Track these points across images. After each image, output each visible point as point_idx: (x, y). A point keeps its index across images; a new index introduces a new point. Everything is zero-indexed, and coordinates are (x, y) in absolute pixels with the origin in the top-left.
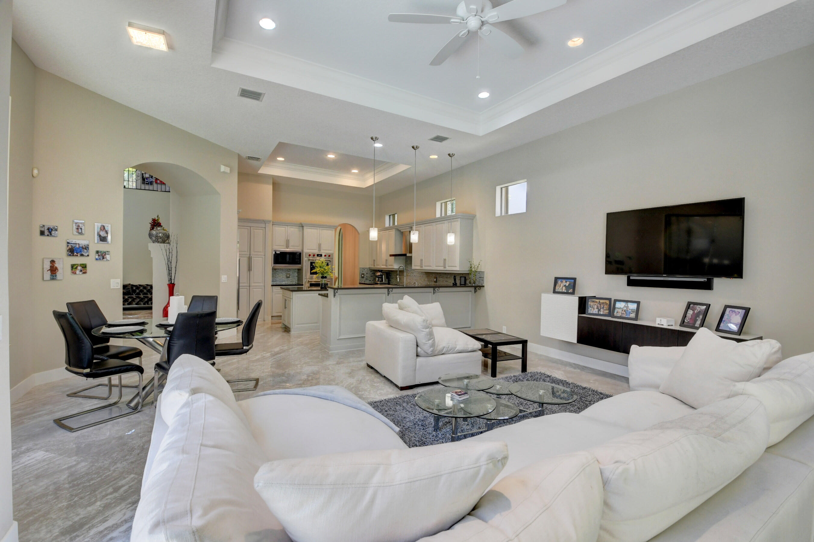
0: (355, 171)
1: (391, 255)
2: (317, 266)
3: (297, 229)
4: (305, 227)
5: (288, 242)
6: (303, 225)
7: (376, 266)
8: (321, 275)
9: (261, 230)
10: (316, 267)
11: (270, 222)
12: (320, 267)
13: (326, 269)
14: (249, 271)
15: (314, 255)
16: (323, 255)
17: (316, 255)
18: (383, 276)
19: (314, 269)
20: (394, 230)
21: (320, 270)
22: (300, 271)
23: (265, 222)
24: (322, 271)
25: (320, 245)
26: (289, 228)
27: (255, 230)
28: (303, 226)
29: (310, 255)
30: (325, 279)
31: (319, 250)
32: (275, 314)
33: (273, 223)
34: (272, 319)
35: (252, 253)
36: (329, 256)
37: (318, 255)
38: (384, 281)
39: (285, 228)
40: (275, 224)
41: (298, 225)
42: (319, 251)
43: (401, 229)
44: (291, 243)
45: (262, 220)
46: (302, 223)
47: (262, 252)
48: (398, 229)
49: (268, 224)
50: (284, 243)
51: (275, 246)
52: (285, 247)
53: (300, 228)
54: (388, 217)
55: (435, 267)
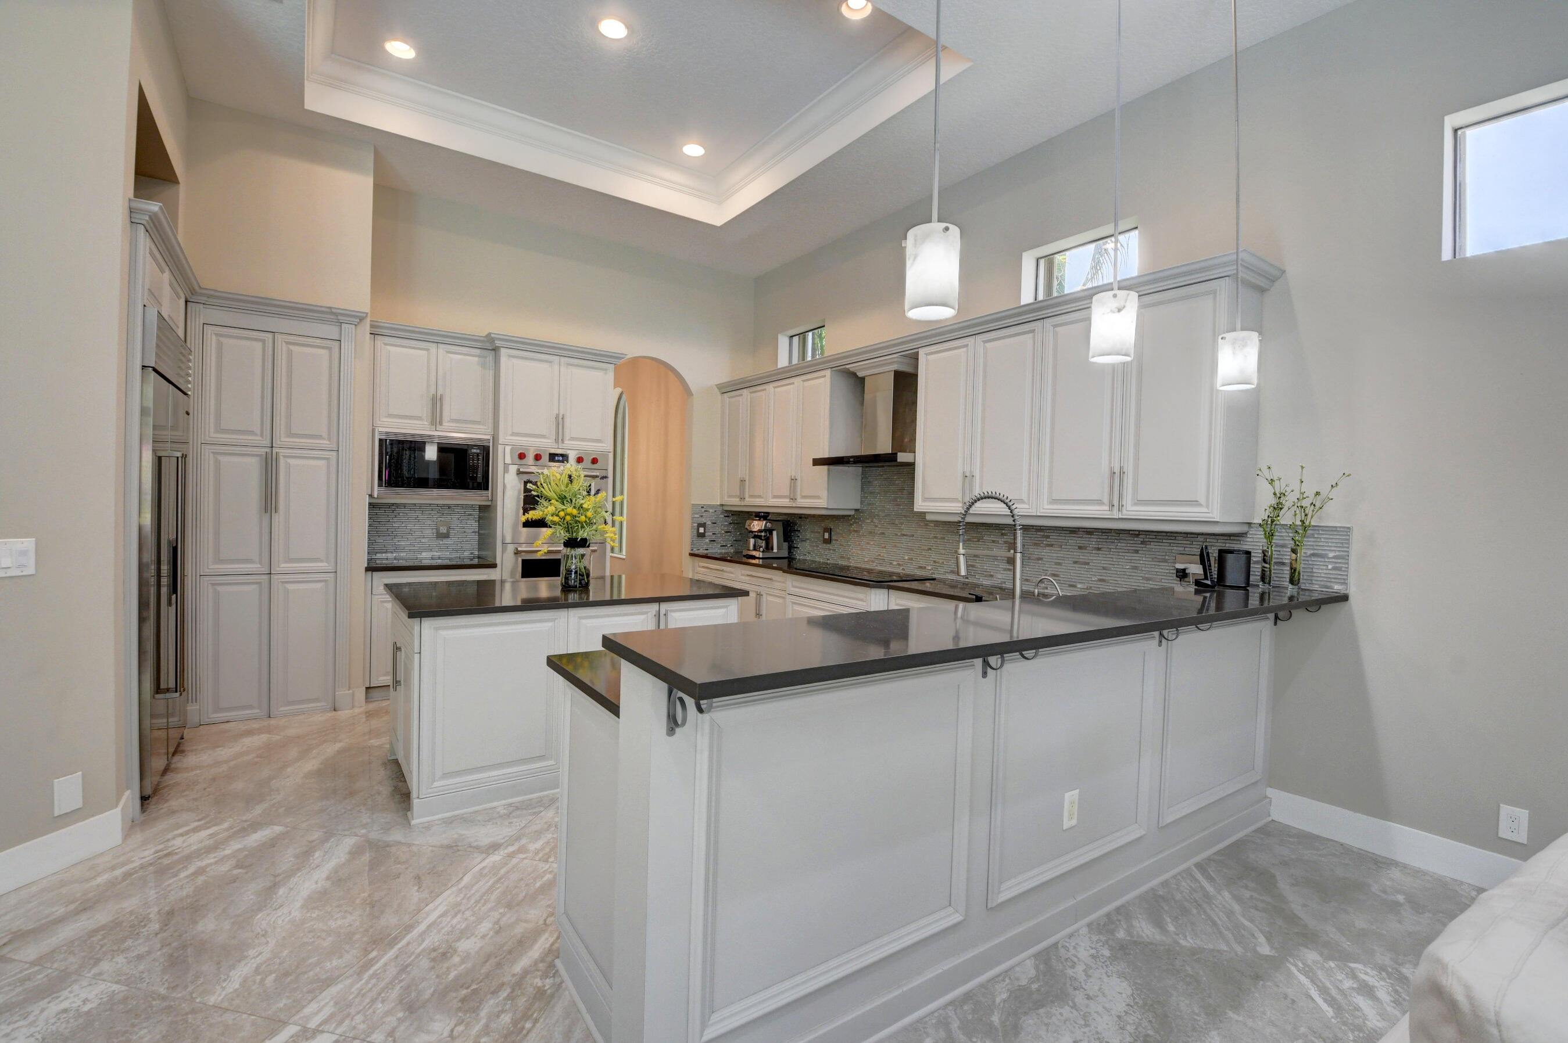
0: (693, 150)
1: (817, 462)
2: (547, 492)
3: (476, 359)
4: (503, 351)
5: (436, 403)
6: (498, 343)
7: (748, 501)
8: (564, 535)
9: (323, 348)
10: (542, 501)
11: (361, 319)
12: (562, 499)
13: (588, 510)
14: (266, 512)
15: (538, 457)
16: (572, 456)
17: (545, 458)
18: (775, 533)
19: (534, 509)
20: (828, 373)
21: (562, 514)
22: (486, 513)
23: (336, 317)
24: (568, 518)
25: (559, 422)
26: (441, 351)
27: (295, 349)
28: (495, 350)
29: (522, 456)
30: (581, 551)
31: (559, 438)
32: (381, 678)
33: (372, 326)
34: (366, 698)
35: (282, 438)
36: (594, 461)
37: (553, 457)
38: (775, 550)
39: (427, 350)
40: (384, 332)
41: (479, 345)
42: (557, 441)
43: (857, 368)
44: (450, 411)
45: (327, 310)
46: (493, 335)
47: (324, 439)
48: (847, 367)
49: (350, 329)
50: (422, 409)
51: (386, 417)
52: (426, 423)
53: (486, 357)
54: (786, 340)
55: (1045, 503)
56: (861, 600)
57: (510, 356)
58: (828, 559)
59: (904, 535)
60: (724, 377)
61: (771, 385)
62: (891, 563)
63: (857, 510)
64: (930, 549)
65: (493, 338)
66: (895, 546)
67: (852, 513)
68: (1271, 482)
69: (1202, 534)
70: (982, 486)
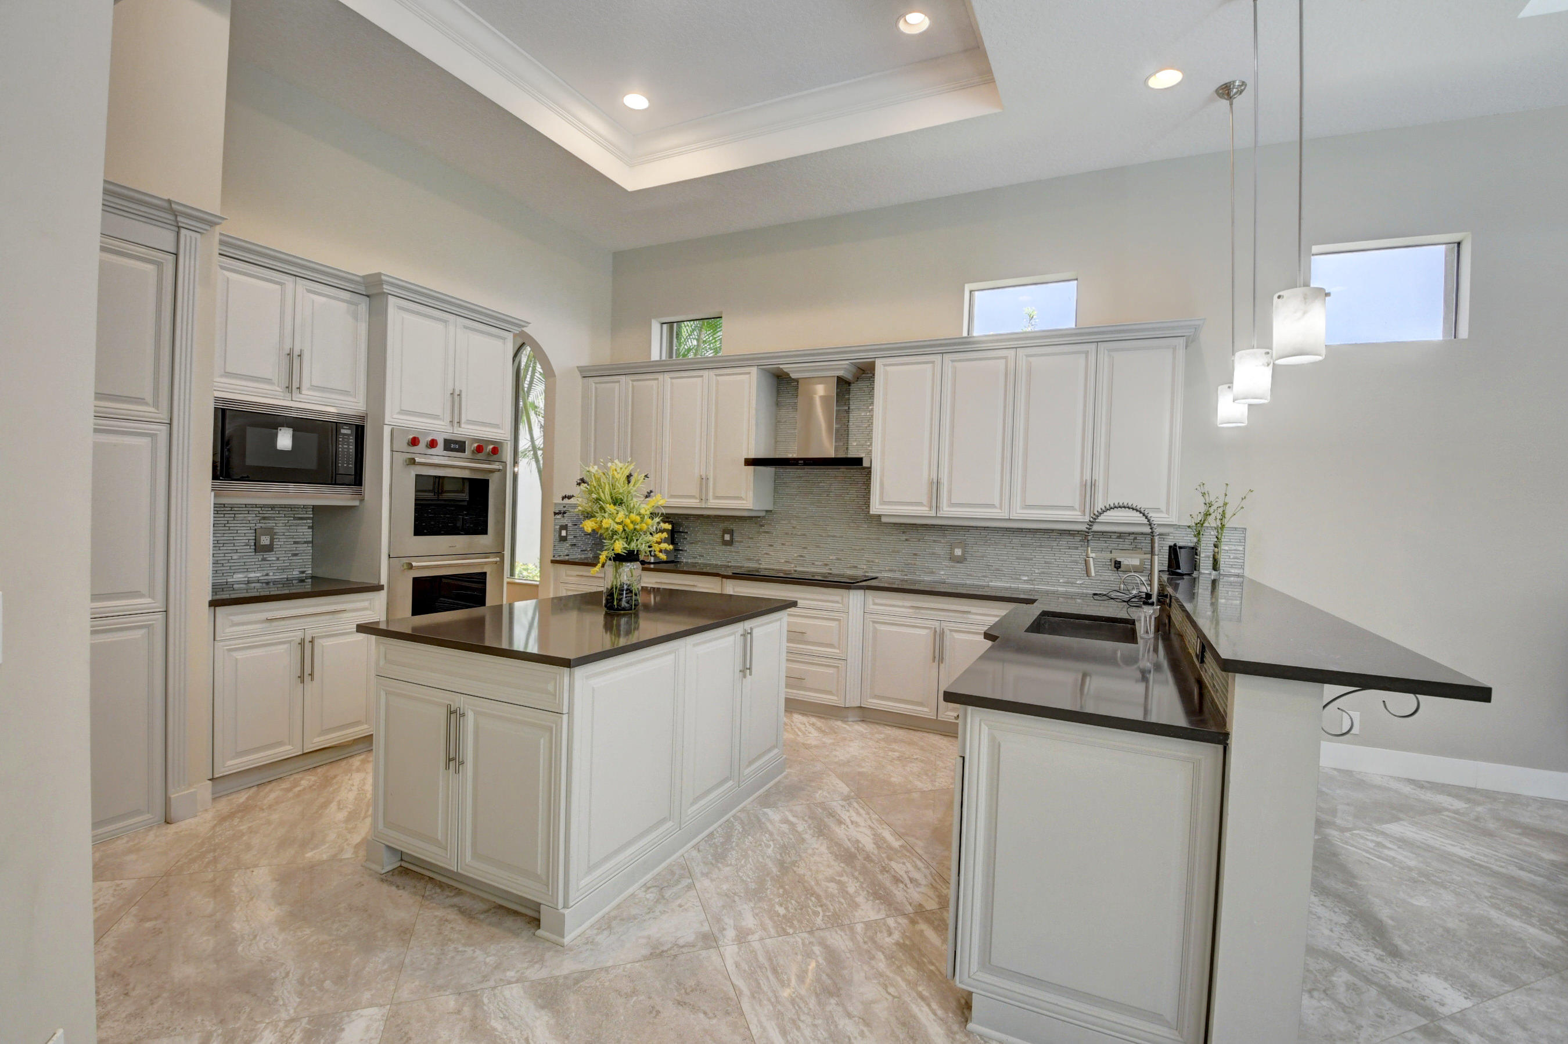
0: (636, 101)
1: (750, 462)
3: (345, 305)
4: (391, 300)
5: (293, 362)
6: (386, 288)
9: (153, 262)
11: (212, 227)
15: (431, 444)
16: (471, 445)
17: (441, 445)
20: (754, 370)
23: (174, 216)
25: (456, 398)
26: (304, 289)
28: (380, 298)
29: (413, 442)
31: (456, 420)
32: (229, 763)
33: (222, 243)
36: (495, 451)
37: (449, 445)
39: (282, 284)
41: (353, 287)
42: (453, 423)
43: (791, 370)
44: (312, 373)
45: (166, 205)
46: (383, 277)
47: (147, 404)
48: (781, 366)
49: (193, 239)
50: (271, 367)
51: (222, 376)
52: (278, 389)
53: (357, 305)
54: (659, 326)
55: (1018, 508)
56: (837, 602)
57: (401, 308)
58: (729, 562)
59: (829, 536)
60: (585, 361)
61: (667, 376)
62: (813, 564)
63: (767, 511)
64: (863, 549)
65: (381, 280)
66: (818, 547)
67: (763, 514)
68: (1203, 494)
69: (1133, 533)
70: (950, 492)
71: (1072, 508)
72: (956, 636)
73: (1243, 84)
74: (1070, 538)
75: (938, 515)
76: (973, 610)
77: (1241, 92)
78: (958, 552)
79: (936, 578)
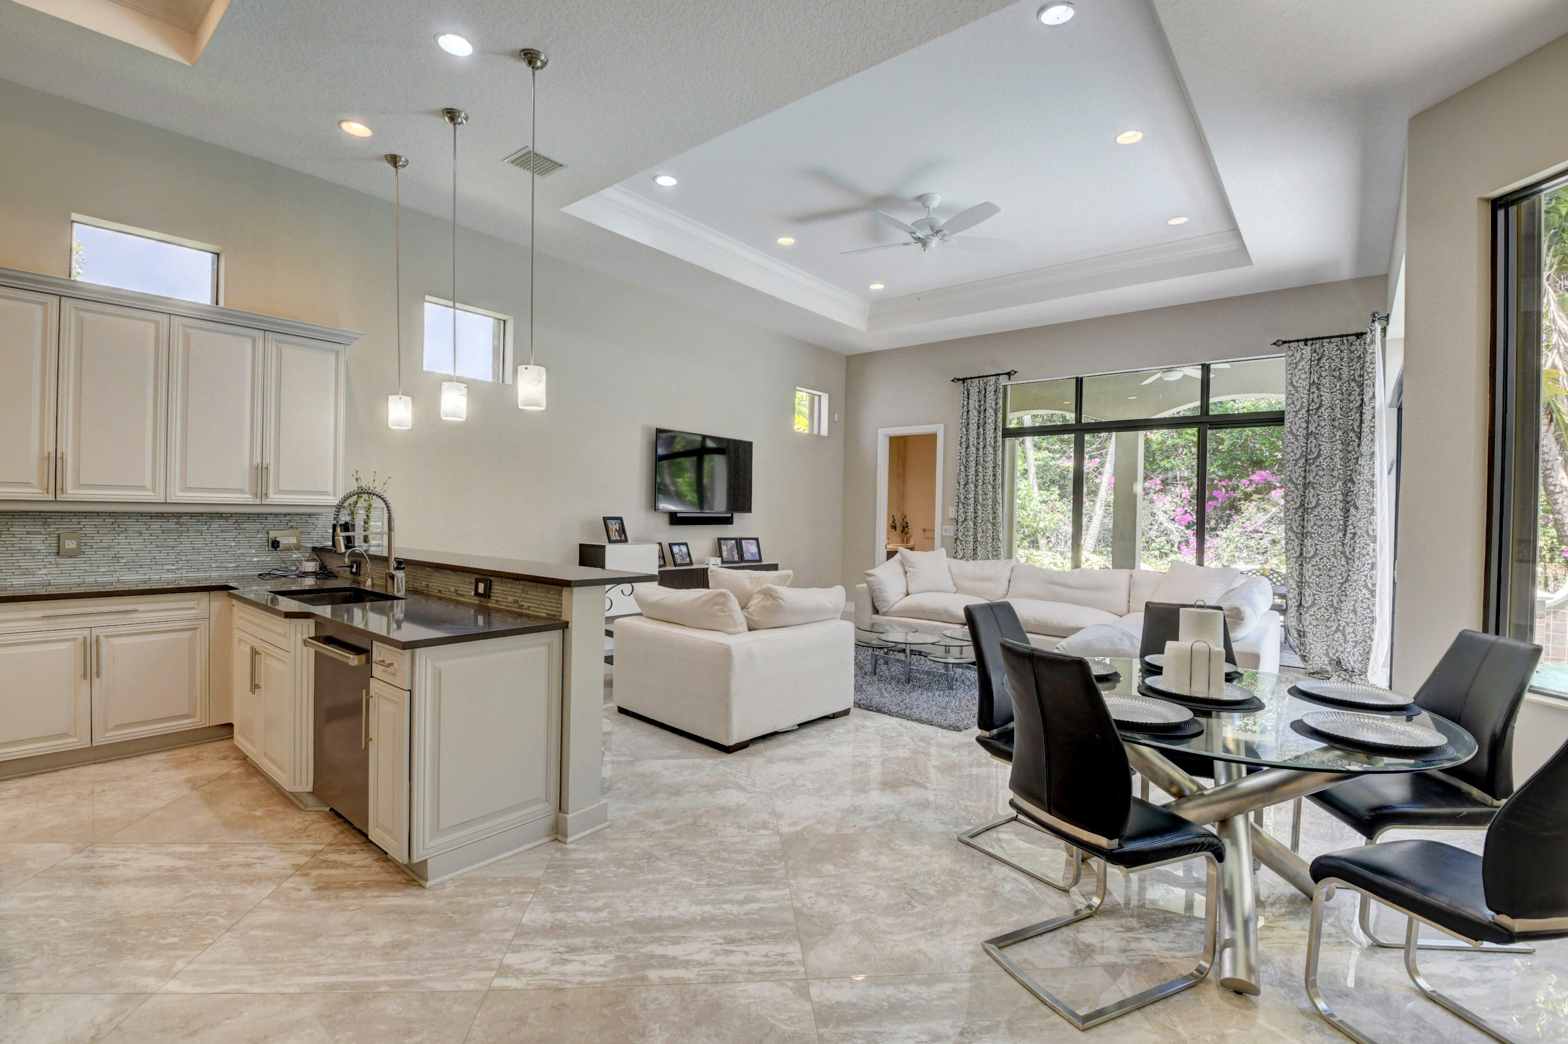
55: (177, 491)
68: (357, 480)
69: (289, 514)
70: (77, 470)
71: (242, 491)
72: (116, 641)
73: (407, 161)
74: (222, 522)
75: (58, 499)
76: (141, 607)
77: (405, 166)
78: (70, 544)
79: (36, 579)
